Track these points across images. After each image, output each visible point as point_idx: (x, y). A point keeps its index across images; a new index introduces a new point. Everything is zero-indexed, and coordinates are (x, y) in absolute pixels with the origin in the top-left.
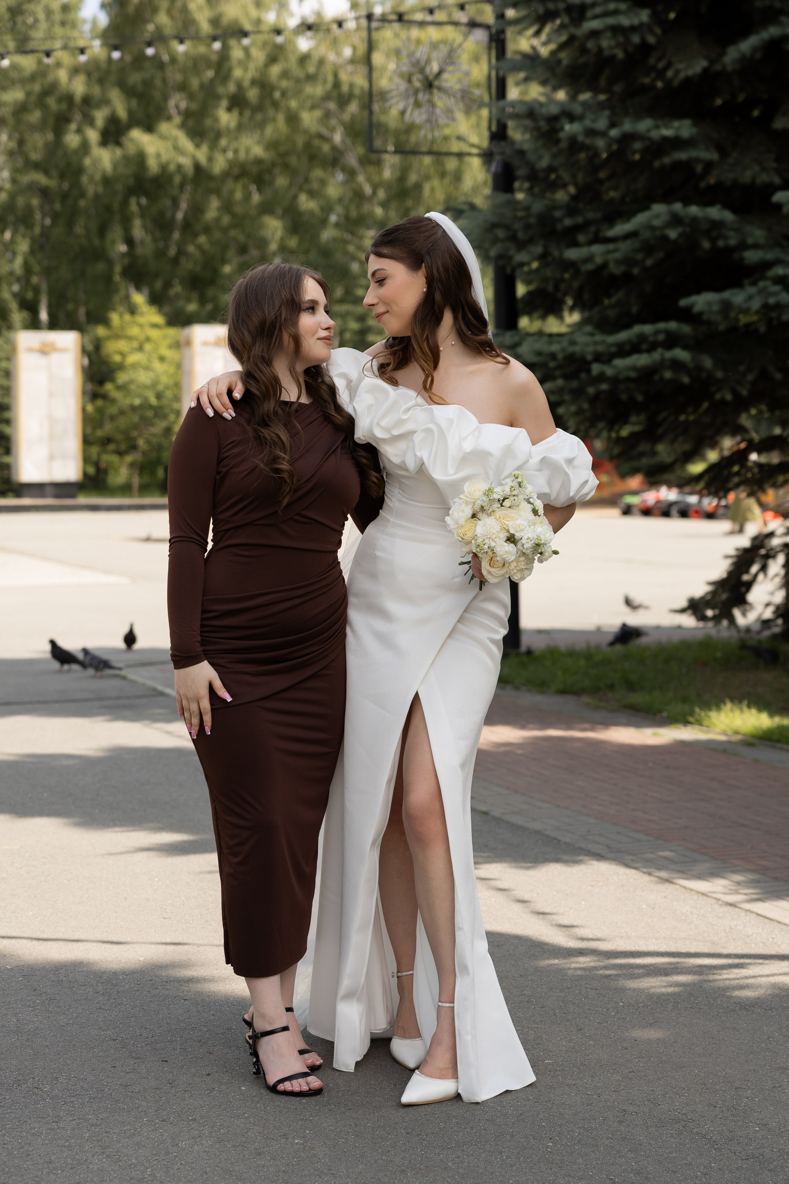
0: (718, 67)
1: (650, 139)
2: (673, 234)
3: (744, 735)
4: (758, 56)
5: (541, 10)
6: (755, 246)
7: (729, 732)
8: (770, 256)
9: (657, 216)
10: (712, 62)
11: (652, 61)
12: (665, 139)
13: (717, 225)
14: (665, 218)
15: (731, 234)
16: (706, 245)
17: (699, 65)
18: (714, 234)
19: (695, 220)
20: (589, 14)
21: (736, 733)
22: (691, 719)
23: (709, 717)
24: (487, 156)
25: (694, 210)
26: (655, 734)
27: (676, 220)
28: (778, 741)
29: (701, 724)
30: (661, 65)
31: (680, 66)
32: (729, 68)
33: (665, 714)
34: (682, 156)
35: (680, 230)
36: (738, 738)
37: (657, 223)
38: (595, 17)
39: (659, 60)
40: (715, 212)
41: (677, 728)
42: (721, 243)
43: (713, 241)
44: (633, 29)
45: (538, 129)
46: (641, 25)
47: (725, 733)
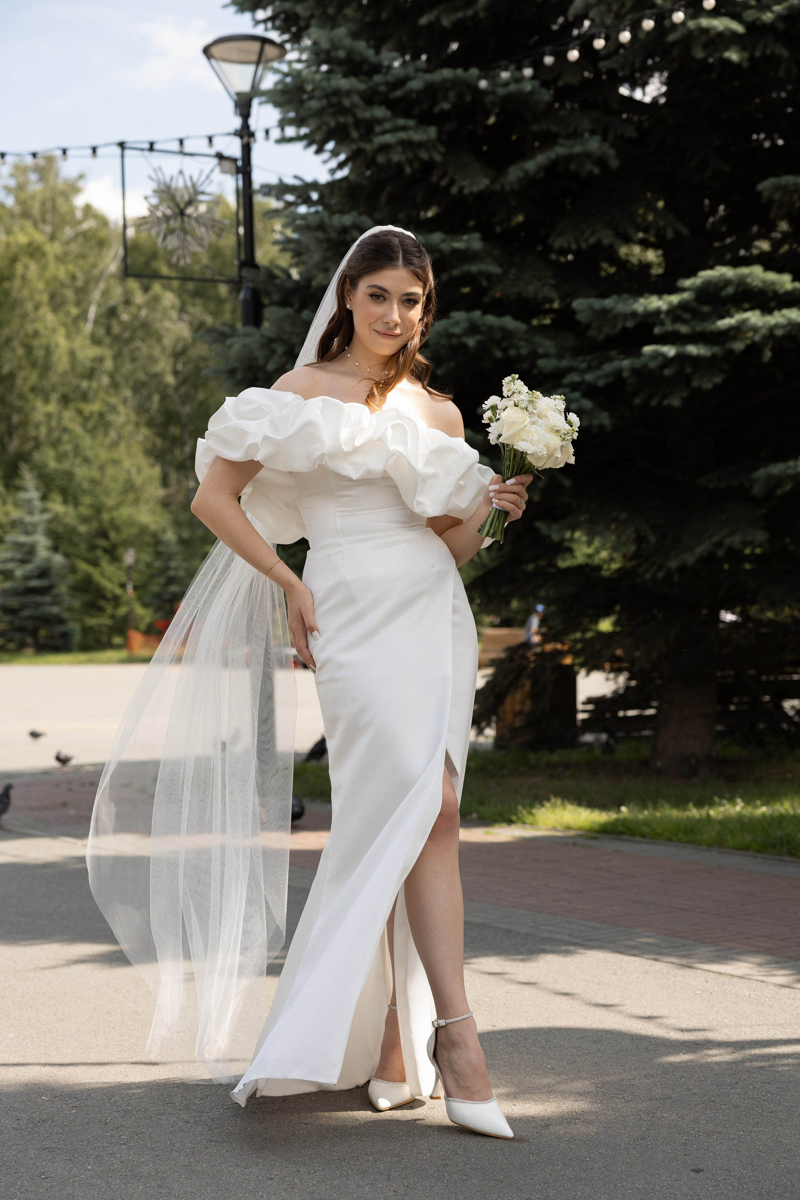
0: (497, 187)
1: (440, 251)
2: (471, 342)
3: (579, 829)
4: (542, 174)
5: (332, 124)
6: (546, 356)
7: (559, 827)
8: (565, 363)
9: (457, 323)
10: (493, 182)
11: (434, 179)
12: (455, 252)
13: (507, 334)
14: (464, 325)
15: (522, 343)
16: (498, 354)
17: (483, 183)
18: (505, 344)
19: (491, 328)
20: (378, 129)
21: (568, 828)
22: (514, 818)
23: (530, 813)
24: (236, 284)
25: (491, 319)
26: (488, 833)
27: (473, 329)
28: (623, 833)
29: (524, 823)
30: (444, 183)
31: (465, 183)
32: (508, 188)
33: (474, 815)
34: (474, 268)
35: (478, 337)
36: (572, 833)
37: (457, 330)
38: (384, 132)
39: (441, 178)
40: (509, 322)
41: (502, 826)
42: (512, 352)
43: (505, 350)
44: (420, 145)
45: (328, 240)
46: (428, 141)
47: (554, 829)
